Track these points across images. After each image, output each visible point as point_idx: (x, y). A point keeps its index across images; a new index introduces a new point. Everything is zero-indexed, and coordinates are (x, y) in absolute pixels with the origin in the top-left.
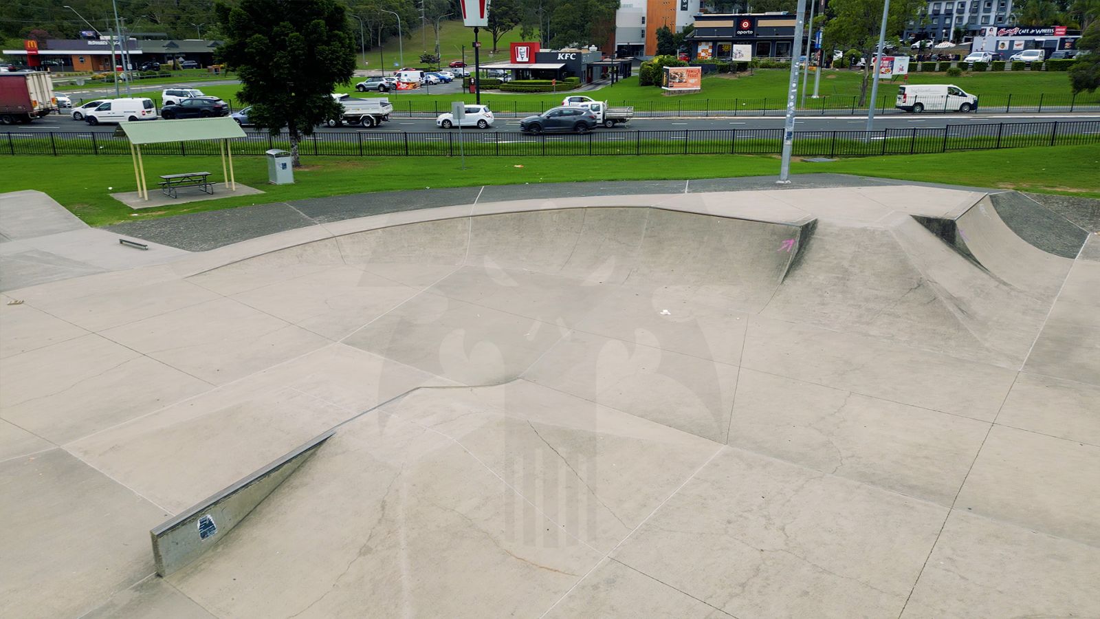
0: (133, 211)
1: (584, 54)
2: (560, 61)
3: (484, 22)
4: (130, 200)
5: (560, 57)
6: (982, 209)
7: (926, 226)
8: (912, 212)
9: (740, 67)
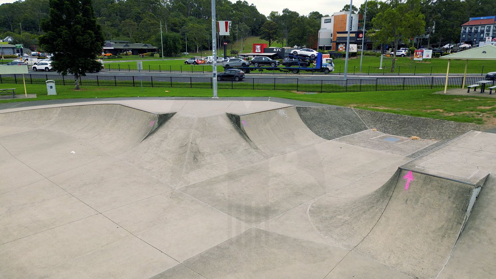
1: (286, 49)
2: (275, 52)
3: (228, 34)
5: (275, 50)
6: (281, 112)
7: (230, 119)
8: (229, 112)
9: (353, 55)
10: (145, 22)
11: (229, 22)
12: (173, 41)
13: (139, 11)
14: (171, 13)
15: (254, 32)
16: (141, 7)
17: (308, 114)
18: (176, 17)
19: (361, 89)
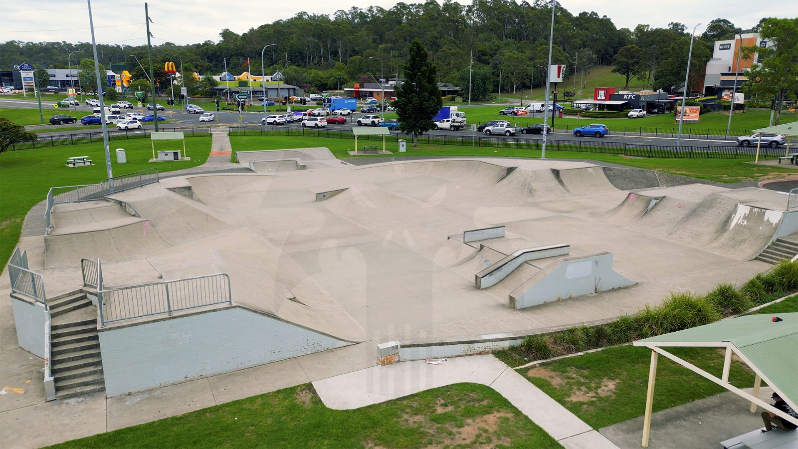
0: (351, 156)
2: (625, 100)
3: (560, 80)
4: (352, 153)
5: (625, 97)
6: (590, 170)
7: (553, 172)
8: (553, 168)
9: (739, 107)
10: (444, 51)
11: (563, 66)
12: (482, 80)
13: (436, 34)
14: (480, 35)
15: (605, 59)
16: (439, 28)
17: (612, 172)
18: (486, 40)
19: (690, 155)
